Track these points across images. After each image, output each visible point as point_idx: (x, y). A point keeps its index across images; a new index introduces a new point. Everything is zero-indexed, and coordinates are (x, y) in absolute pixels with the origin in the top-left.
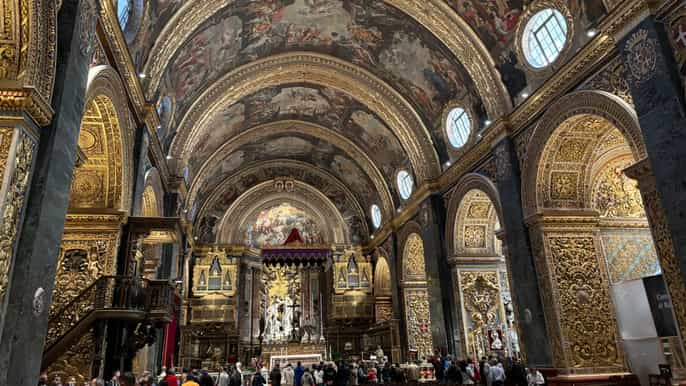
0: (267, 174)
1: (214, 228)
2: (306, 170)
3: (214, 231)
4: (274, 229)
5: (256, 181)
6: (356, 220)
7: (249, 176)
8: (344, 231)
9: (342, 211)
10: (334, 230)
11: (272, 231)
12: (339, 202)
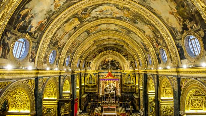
0: (104, 49)
1: (90, 65)
2: (117, 47)
3: (90, 66)
4: (108, 63)
5: (102, 51)
6: (132, 62)
7: (99, 50)
8: (128, 66)
9: (127, 60)
10: (125, 65)
11: (107, 64)
12: (126, 57)
